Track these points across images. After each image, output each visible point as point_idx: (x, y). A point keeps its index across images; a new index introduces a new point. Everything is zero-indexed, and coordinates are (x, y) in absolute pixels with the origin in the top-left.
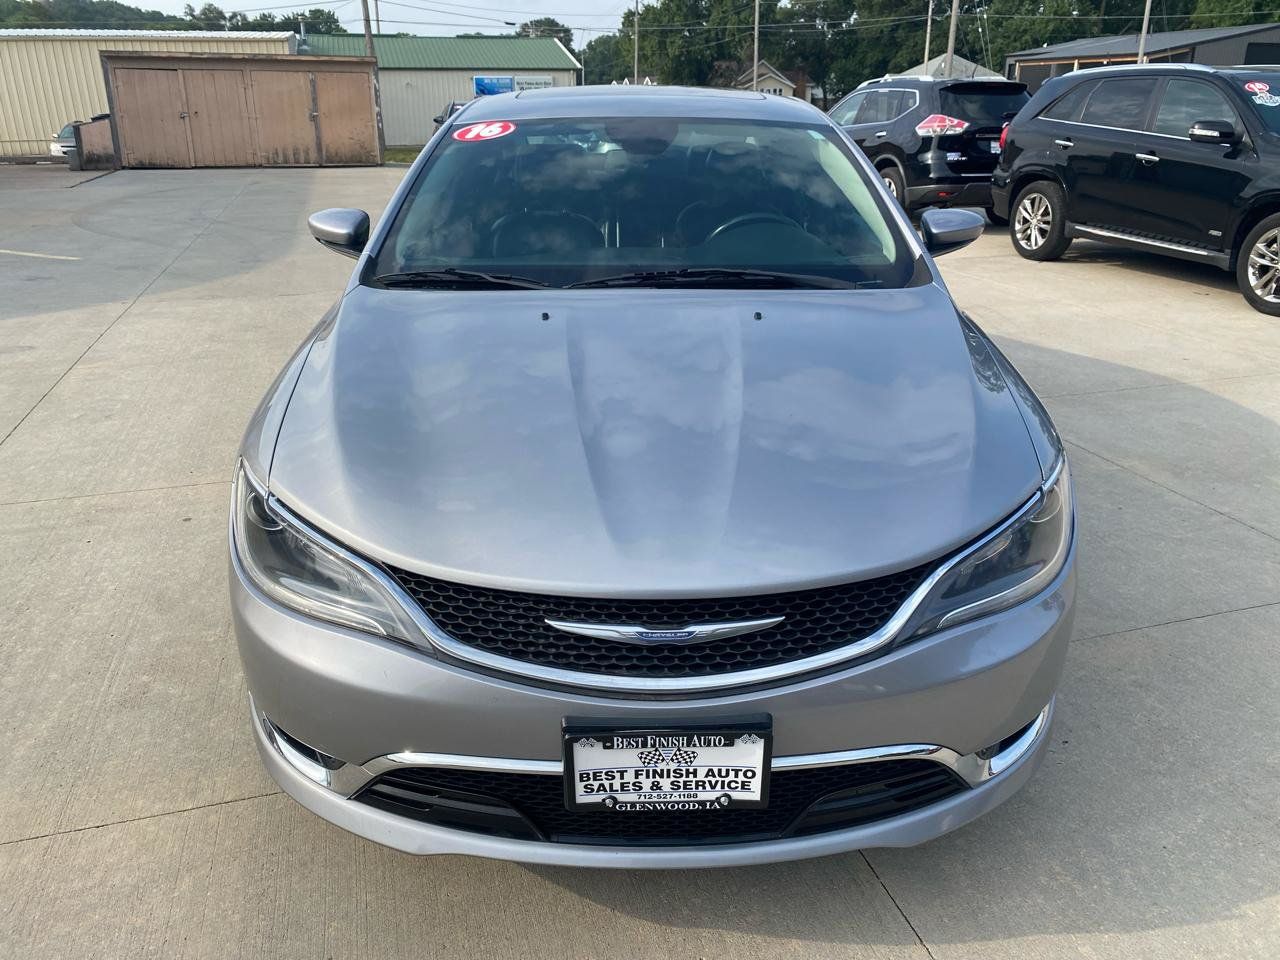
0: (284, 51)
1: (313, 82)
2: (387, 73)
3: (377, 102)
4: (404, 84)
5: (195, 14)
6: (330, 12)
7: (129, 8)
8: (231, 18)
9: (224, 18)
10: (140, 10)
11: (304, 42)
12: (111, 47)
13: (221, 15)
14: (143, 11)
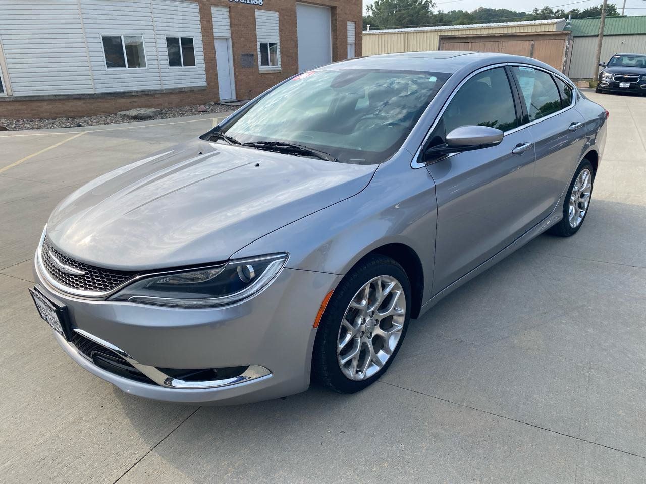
0: (553, 29)
1: (533, 46)
2: (607, 38)
3: (566, 55)
4: (621, 42)
5: (538, 12)
6: (613, 4)
7: (511, 12)
8: (556, 12)
9: (552, 13)
10: (516, 12)
11: (569, 23)
12: (443, 34)
13: (551, 12)
14: (517, 12)
